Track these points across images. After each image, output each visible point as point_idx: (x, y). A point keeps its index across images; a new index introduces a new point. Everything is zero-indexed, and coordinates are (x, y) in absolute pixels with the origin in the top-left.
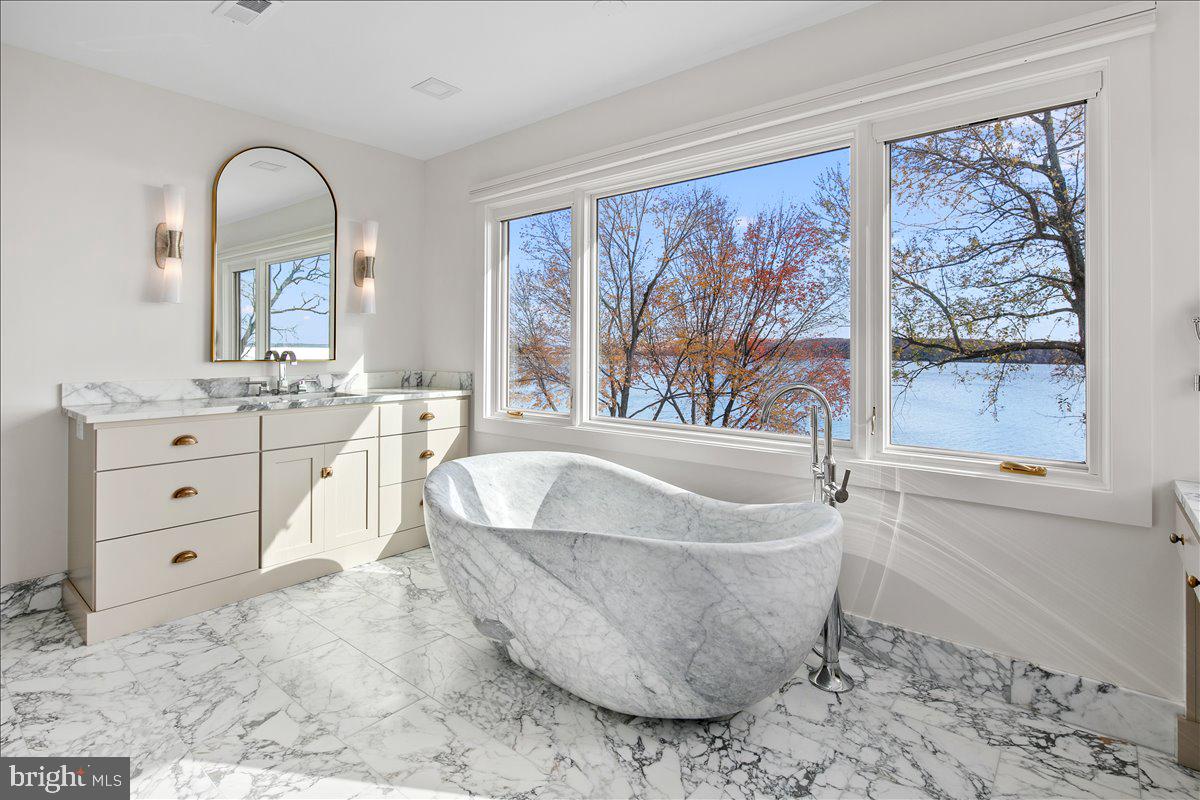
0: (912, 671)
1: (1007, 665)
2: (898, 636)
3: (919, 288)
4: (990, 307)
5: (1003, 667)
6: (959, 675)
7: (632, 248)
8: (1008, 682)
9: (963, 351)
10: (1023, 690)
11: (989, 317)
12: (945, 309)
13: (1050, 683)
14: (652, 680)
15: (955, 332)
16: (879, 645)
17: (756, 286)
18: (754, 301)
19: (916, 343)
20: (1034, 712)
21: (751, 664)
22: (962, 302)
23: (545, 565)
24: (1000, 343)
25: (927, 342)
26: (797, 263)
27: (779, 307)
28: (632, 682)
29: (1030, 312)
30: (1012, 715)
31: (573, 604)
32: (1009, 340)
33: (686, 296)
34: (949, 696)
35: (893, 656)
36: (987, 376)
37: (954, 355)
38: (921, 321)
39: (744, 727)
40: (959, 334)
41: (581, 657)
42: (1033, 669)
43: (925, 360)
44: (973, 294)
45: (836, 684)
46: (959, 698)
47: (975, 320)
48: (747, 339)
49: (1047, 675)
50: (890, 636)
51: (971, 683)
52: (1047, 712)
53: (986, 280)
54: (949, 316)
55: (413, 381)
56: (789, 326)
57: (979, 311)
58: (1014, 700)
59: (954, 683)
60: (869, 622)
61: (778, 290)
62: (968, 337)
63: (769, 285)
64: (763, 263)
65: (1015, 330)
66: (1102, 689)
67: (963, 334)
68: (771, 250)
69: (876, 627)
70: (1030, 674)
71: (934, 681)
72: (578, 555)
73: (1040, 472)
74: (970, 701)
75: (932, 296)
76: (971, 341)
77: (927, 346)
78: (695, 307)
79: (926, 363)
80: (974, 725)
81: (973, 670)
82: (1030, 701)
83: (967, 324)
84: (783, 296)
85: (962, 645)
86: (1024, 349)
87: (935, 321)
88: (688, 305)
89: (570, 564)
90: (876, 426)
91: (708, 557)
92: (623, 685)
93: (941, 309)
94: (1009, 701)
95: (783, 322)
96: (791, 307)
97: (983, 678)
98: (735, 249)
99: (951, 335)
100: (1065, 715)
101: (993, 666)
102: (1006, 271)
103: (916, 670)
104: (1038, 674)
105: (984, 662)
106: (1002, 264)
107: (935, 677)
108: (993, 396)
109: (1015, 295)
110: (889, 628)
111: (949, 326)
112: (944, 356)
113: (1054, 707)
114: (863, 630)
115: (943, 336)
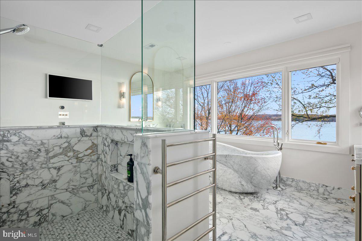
0: (296, 188)
1: (318, 185)
2: (293, 180)
3: (295, 99)
4: (318, 104)
5: (317, 185)
6: (307, 188)
7: (208, 89)
8: (318, 188)
9: (309, 118)
10: (321, 190)
11: (318, 108)
12: (304, 105)
13: (328, 188)
14: (243, 183)
15: (307, 112)
16: (288, 182)
17: (244, 99)
18: (244, 103)
19: (295, 116)
20: (324, 194)
21: (264, 179)
22: (309, 103)
23: (219, 161)
24: (321, 115)
25: (298, 115)
26: (257, 92)
27: (252, 105)
28: (239, 183)
29: (331, 106)
30: (319, 195)
31: (226, 168)
32: (324, 115)
33: (223, 102)
34: (305, 192)
35: (292, 185)
36: (317, 126)
37: (307, 119)
38: (296, 109)
39: (261, 195)
40: (308, 113)
41: (227, 179)
42: (324, 185)
43: (298, 121)
44: (313, 101)
45: (279, 189)
46: (307, 192)
47: (313, 108)
48: (242, 114)
49: (327, 186)
50: (291, 180)
51: (310, 189)
52: (327, 194)
53: (317, 96)
54: (305, 108)
55: (169, 126)
56: (255, 111)
57: (314, 106)
58: (319, 192)
59: (306, 190)
60: (286, 178)
61: (251, 100)
62: (311, 114)
63: (248, 98)
64: (247, 92)
65: (326, 111)
66: (339, 189)
67: (309, 113)
68: (249, 88)
69: (288, 178)
70: (323, 187)
71: (301, 189)
72: (227, 159)
73: (325, 144)
74: (309, 193)
75: (300, 101)
76: (312, 115)
77: (298, 117)
78: (226, 106)
79: (298, 122)
80: (310, 196)
81: (310, 186)
82: (323, 192)
83: (311, 110)
84: (253, 102)
85: (308, 181)
86: (329, 117)
87: (300, 109)
88: (224, 105)
89: (225, 160)
90: (288, 134)
91: (256, 158)
92: (237, 184)
93: (302, 105)
94: (318, 192)
95: (253, 110)
96: (255, 105)
97: (312, 188)
98: (238, 88)
99: (306, 113)
100: (331, 195)
101: (314, 185)
102: (323, 94)
103: (297, 187)
104: (325, 186)
105: (313, 185)
106: (322, 91)
107: (302, 188)
108: (319, 131)
109: (326, 101)
110: (291, 179)
111: (305, 110)
112: (303, 119)
113: (328, 193)
114: (285, 179)
115: (303, 113)
